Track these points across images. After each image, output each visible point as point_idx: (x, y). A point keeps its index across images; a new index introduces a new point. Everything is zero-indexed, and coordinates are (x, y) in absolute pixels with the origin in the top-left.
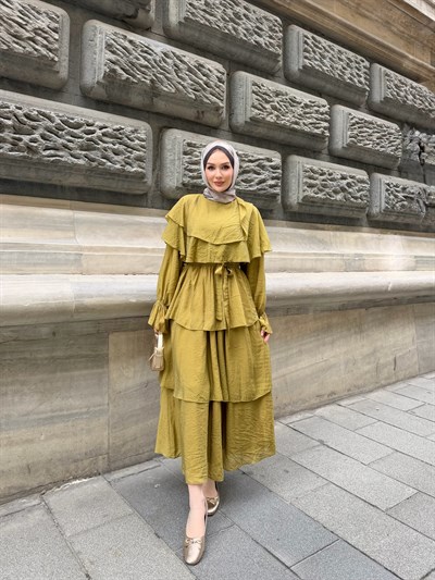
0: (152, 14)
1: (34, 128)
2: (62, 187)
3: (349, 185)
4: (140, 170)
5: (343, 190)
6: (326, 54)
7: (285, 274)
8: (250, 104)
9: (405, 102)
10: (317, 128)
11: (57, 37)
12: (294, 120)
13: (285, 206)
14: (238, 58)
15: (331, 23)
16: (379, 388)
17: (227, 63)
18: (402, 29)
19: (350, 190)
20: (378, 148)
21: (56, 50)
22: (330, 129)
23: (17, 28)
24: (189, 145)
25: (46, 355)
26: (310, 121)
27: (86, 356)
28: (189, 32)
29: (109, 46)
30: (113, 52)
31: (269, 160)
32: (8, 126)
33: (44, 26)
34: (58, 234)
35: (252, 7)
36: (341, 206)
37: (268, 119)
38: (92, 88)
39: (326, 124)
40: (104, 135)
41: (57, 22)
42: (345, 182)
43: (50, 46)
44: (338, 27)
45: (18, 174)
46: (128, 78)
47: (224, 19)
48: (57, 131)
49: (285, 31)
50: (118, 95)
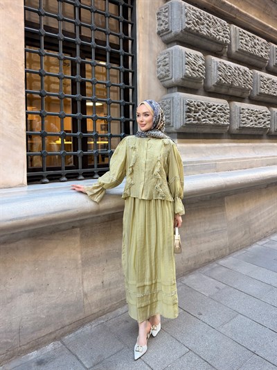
1: (199, 110)
8: (260, 86)
13: (268, 132)
24: (243, 109)
30: (220, 71)
31: (267, 112)
32: (193, 111)
33: (201, 64)
35: (260, 38)
37: (266, 92)
38: (211, 87)
40: (218, 109)
46: (225, 82)
47: (251, 47)
50: (218, 89)
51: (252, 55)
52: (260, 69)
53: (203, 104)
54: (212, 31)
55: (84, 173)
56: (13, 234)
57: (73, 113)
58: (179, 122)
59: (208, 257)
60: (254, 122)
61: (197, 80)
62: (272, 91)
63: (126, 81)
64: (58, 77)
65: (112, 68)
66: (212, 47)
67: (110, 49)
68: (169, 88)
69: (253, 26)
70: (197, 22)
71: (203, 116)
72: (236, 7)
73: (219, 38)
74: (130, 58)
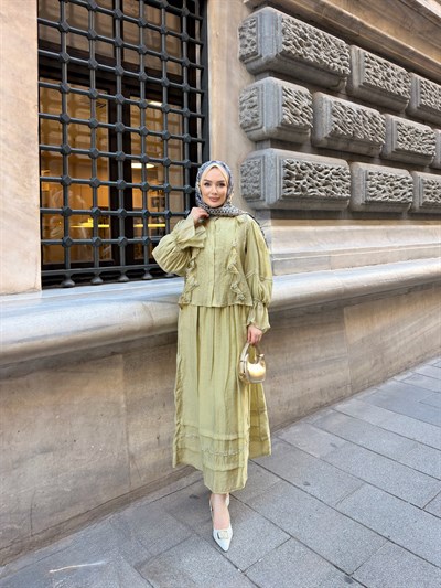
1: (304, 175)
6: (432, 92)
8: (396, 138)
24: (370, 174)
29: (333, 112)
30: (336, 116)
31: (407, 178)
32: (294, 176)
33: (306, 104)
35: (396, 66)
38: (321, 141)
40: (332, 174)
46: (342, 133)
47: (382, 79)
48: (313, 175)
50: (333, 143)
51: (384, 92)
52: (396, 112)
53: (310, 167)
54: (322, 55)
55: (128, 271)
56: (22, 362)
57: (111, 180)
58: (273, 193)
59: (319, 400)
60: (388, 194)
61: (300, 130)
62: (416, 145)
63: (193, 132)
64: (89, 125)
65: (170, 111)
66: (322, 80)
67: (168, 83)
68: (258, 142)
69: (385, 48)
70: (300, 42)
71: (310, 184)
72: (358, 19)
73: (334, 67)
74: (198, 96)
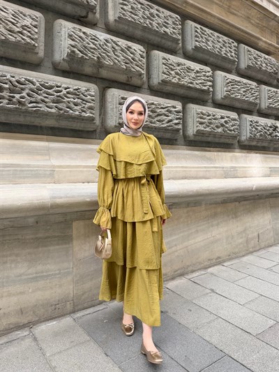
0: (98, 15)
1: (23, 89)
2: (41, 127)
3: (226, 122)
4: (91, 115)
5: (222, 125)
6: (209, 38)
7: (186, 181)
8: (161, 71)
9: (261, 68)
10: (205, 86)
11: (36, 30)
12: (190, 81)
13: (185, 136)
14: (153, 42)
15: (213, 19)
16: (249, 253)
17: (146, 45)
18: (258, 22)
19: (227, 126)
20: (244, 98)
21: (36, 39)
22: (213, 86)
23: (11, 25)
24: (122, 98)
25: (33, 236)
26: (200, 81)
27: (58, 236)
28: (121, 26)
29: (70, 36)
30: (73, 40)
32: (6, 89)
33: (28, 24)
34: (39, 157)
36: (221, 136)
37: (173, 81)
38: (60, 63)
39: (210, 83)
40: (68, 93)
41: (37, 21)
42: (223, 120)
43: (32, 36)
44: (216, 20)
45: (13, 119)
46: (82, 56)
47: (143, 17)
48: (37, 91)
49: (183, 25)
50: (76, 66)
